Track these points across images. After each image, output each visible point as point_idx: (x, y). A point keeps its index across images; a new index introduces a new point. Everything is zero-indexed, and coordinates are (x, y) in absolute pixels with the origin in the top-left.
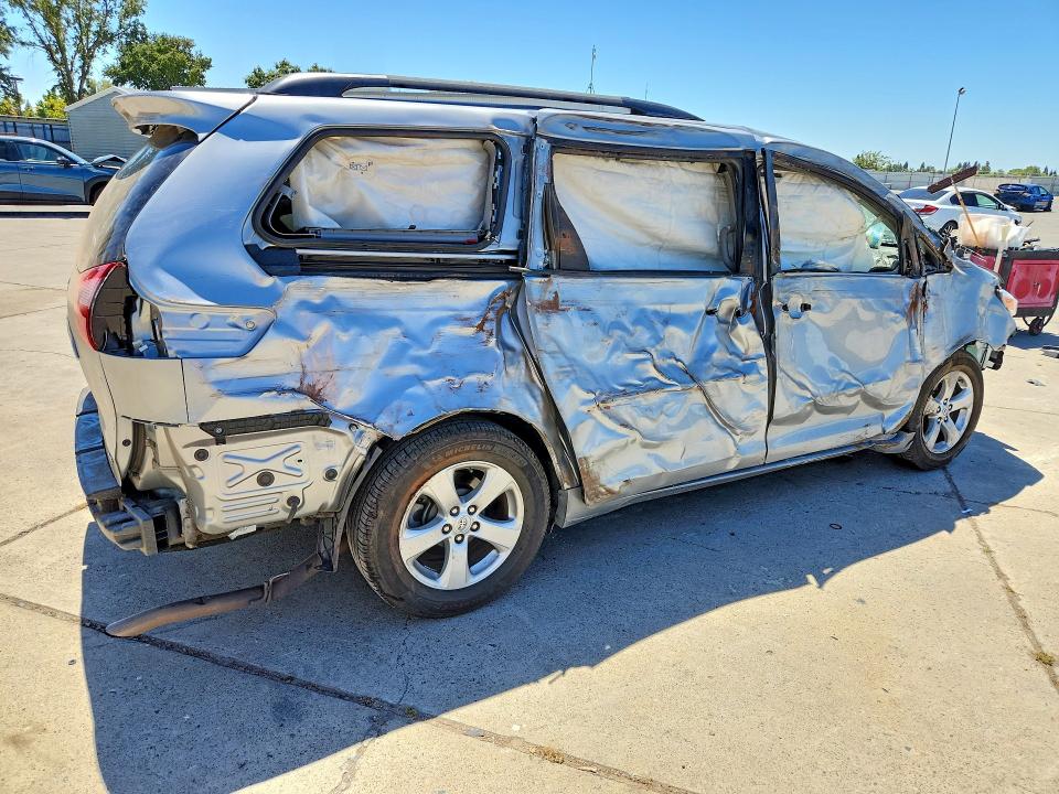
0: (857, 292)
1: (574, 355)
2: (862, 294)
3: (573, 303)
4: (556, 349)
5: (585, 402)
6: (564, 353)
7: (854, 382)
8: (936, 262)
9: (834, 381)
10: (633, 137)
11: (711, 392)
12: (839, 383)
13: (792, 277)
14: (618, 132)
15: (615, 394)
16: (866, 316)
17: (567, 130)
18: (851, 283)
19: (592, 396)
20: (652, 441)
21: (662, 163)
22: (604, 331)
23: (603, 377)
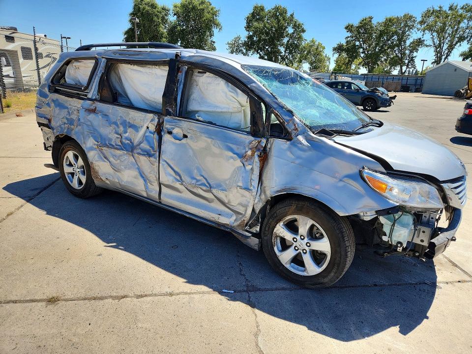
0: (210, 134)
1: (97, 128)
2: (213, 137)
3: (101, 112)
4: (90, 124)
5: (95, 144)
6: (93, 126)
7: (207, 185)
8: (281, 131)
9: (195, 179)
10: (131, 56)
11: (137, 159)
12: (198, 181)
13: (179, 120)
14: (129, 55)
15: (106, 145)
16: (216, 150)
17: (114, 55)
18: (208, 129)
19: (96, 143)
20: (116, 169)
21: (153, 67)
22: (109, 124)
23: (104, 139)
